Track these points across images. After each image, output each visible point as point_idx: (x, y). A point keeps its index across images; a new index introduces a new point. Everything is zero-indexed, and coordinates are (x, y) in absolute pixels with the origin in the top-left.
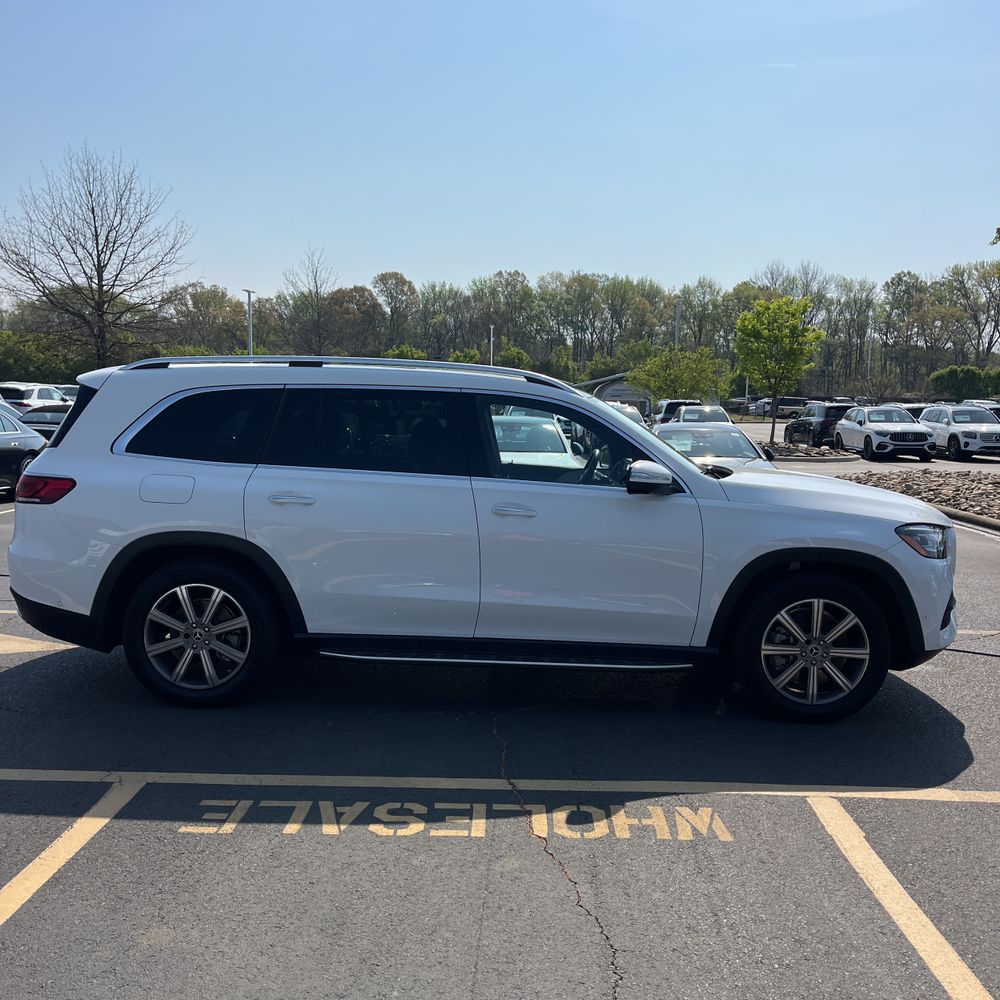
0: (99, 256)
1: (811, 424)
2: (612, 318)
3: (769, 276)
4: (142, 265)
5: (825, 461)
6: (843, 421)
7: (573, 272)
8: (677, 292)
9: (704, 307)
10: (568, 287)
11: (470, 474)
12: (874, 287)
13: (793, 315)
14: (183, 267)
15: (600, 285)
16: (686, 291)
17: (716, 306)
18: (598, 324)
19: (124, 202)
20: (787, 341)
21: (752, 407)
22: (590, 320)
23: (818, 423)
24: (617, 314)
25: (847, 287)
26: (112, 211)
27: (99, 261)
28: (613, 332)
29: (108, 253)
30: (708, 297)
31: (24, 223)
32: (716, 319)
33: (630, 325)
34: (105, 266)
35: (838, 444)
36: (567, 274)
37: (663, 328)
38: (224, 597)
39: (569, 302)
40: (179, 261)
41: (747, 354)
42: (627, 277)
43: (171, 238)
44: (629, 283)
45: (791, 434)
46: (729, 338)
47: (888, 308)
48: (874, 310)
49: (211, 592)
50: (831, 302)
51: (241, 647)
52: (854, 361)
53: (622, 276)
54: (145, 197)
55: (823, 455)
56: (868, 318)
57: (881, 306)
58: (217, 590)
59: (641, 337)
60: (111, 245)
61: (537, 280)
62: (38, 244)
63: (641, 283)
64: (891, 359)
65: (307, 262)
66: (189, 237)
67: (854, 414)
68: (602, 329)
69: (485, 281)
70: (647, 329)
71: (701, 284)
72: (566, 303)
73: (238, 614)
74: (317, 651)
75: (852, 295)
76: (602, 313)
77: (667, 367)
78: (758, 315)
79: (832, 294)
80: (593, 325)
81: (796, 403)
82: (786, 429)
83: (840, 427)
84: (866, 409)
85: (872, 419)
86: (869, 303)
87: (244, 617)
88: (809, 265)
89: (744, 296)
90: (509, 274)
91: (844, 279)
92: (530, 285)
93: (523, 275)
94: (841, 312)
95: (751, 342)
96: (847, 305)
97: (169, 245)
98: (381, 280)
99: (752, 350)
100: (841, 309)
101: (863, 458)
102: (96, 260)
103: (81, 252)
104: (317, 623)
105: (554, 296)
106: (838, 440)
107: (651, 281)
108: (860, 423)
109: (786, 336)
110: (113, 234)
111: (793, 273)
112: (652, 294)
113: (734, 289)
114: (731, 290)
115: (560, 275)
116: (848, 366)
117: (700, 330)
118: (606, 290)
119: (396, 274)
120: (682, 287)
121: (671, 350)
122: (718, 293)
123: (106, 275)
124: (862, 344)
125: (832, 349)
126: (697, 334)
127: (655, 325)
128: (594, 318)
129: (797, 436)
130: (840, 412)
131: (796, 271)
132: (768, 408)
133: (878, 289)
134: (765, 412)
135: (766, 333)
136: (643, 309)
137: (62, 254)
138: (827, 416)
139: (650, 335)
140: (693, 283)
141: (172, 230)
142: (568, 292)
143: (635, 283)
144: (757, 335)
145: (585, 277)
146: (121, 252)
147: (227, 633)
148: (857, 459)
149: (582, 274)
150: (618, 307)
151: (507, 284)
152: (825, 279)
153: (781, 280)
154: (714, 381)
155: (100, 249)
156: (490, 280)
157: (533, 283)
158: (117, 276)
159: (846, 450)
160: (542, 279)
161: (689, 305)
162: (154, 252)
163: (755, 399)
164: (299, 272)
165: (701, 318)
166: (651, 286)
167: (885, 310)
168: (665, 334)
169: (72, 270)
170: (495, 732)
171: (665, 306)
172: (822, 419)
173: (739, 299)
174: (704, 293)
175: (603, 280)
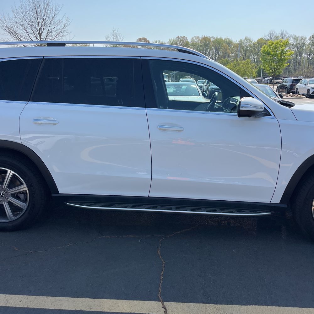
0: (40, 30)
1: (286, 85)
2: (216, 51)
3: (269, 36)
4: (54, 33)
5: (292, 99)
6: (299, 84)
7: (203, 36)
8: (238, 42)
9: (247, 47)
10: (201, 41)
11: (146, 106)
12: (306, 38)
13: (282, 46)
14: (68, 33)
15: (212, 40)
16: (241, 42)
17: (251, 47)
18: (211, 54)
19: (47, 11)
20: (279, 55)
21: (263, 81)
22: (208, 53)
23: (289, 85)
24: (217, 50)
25: (296, 39)
26: (43, 14)
27: (40, 32)
28: (216, 56)
29: (43, 29)
30: (248, 44)
31: (14, 19)
32: (251, 52)
33: (221, 54)
34: (42, 33)
35: (297, 92)
36: (201, 36)
37: (233, 55)
38: (13, 175)
39: (201, 46)
40: (67, 31)
41: (265, 60)
42: (221, 37)
43: (63, 23)
44: (221, 39)
45: (279, 89)
46: (255, 57)
47: (310, 46)
48: (306, 46)
49: (6, 172)
50: (291, 44)
51: (25, 201)
52: (297, 65)
53: (219, 37)
54: (54, 9)
55: (292, 96)
56: (303, 49)
57: (308, 45)
58: (9, 171)
59: (225, 58)
60: (43, 26)
61: (190, 39)
62: (19, 26)
63: (226, 39)
64: (310, 63)
65: (113, 33)
66: (69, 22)
67: (303, 82)
68: (212, 55)
69: (173, 40)
70: (227, 55)
71: (246, 39)
72: (200, 47)
73: (22, 184)
74: (65, 203)
75: (298, 41)
76: (212, 50)
77: (235, 66)
78: (269, 46)
79: (291, 41)
80: (209, 54)
81: (278, 79)
82: (277, 87)
83: (298, 86)
84: (308, 80)
85: (310, 83)
86: (304, 44)
87: (25, 185)
88: (283, 31)
89: (260, 43)
90: (182, 37)
91: (296, 36)
92: (188, 41)
93: (186, 37)
94: (294, 48)
95: (266, 56)
96: (296, 45)
97: (63, 26)
98: (139, 40)
99: (267, 59)
100: (294, 47)
101: (306, 97)
102: (39, 32)
103: (34, 29)
104: (64, 188)
105: (196, 44)
106: (296, 91)
107: (229, 38)
108: (306, 85)
109: (279, 54)
110: (44, 22)
111: (278, 34)
112: (229, 43)
113: (257, 41)
114: (256, 41)
115: (199, 37)
116: (295, 66)
117: (245, 55)
118: (214, 42)
119: (144, 38)
120: (239, 40)
121: (237, 60)
122: (252, 42)
123: (42, 37)
124: (301, 58)
125: (290, 61)
126: (244, 56)
127: (230, 53)
128: (210, 51)
129: (281, 90)
130: (298, 81)
131: (279, 34)
132: (269, 81)
133: (307, 39)
134: (268, 82)
135: (272, 53)
136: (226, 48)
137: (27, 29)
138: (292, 83)
139: (228, 57)
140: (243, 39)
141: (64, 20)
142: (201, 43)
143: (224, 39)
144: (269, 54)
145: (207, 38)
146: (47, 29)
147: (18, 193)
148: (304, 98)
149: (206, 36)
150: (218, 48)
151: (181, 41)
152: (289, 36)
153: (273, 37)
154: (251, 71)
155: (40, 27)
156: (175, 39)
157: (189, 40)
158: (46, 37)
159: (300, 95)
160: (193, 38)
161: (242, 46)
162: (58, 28)
163: (264, 78)
164: (111, 37)
165: (246, 51)
166: (229, 40)
167: (309, 47)
168: (233, 57)
169: (31, 36)
170: (159, 253)
171: (234, 47)
172: (291, 84)
173: (259, 44)
174: (247, 42)
175: (213, 38)
